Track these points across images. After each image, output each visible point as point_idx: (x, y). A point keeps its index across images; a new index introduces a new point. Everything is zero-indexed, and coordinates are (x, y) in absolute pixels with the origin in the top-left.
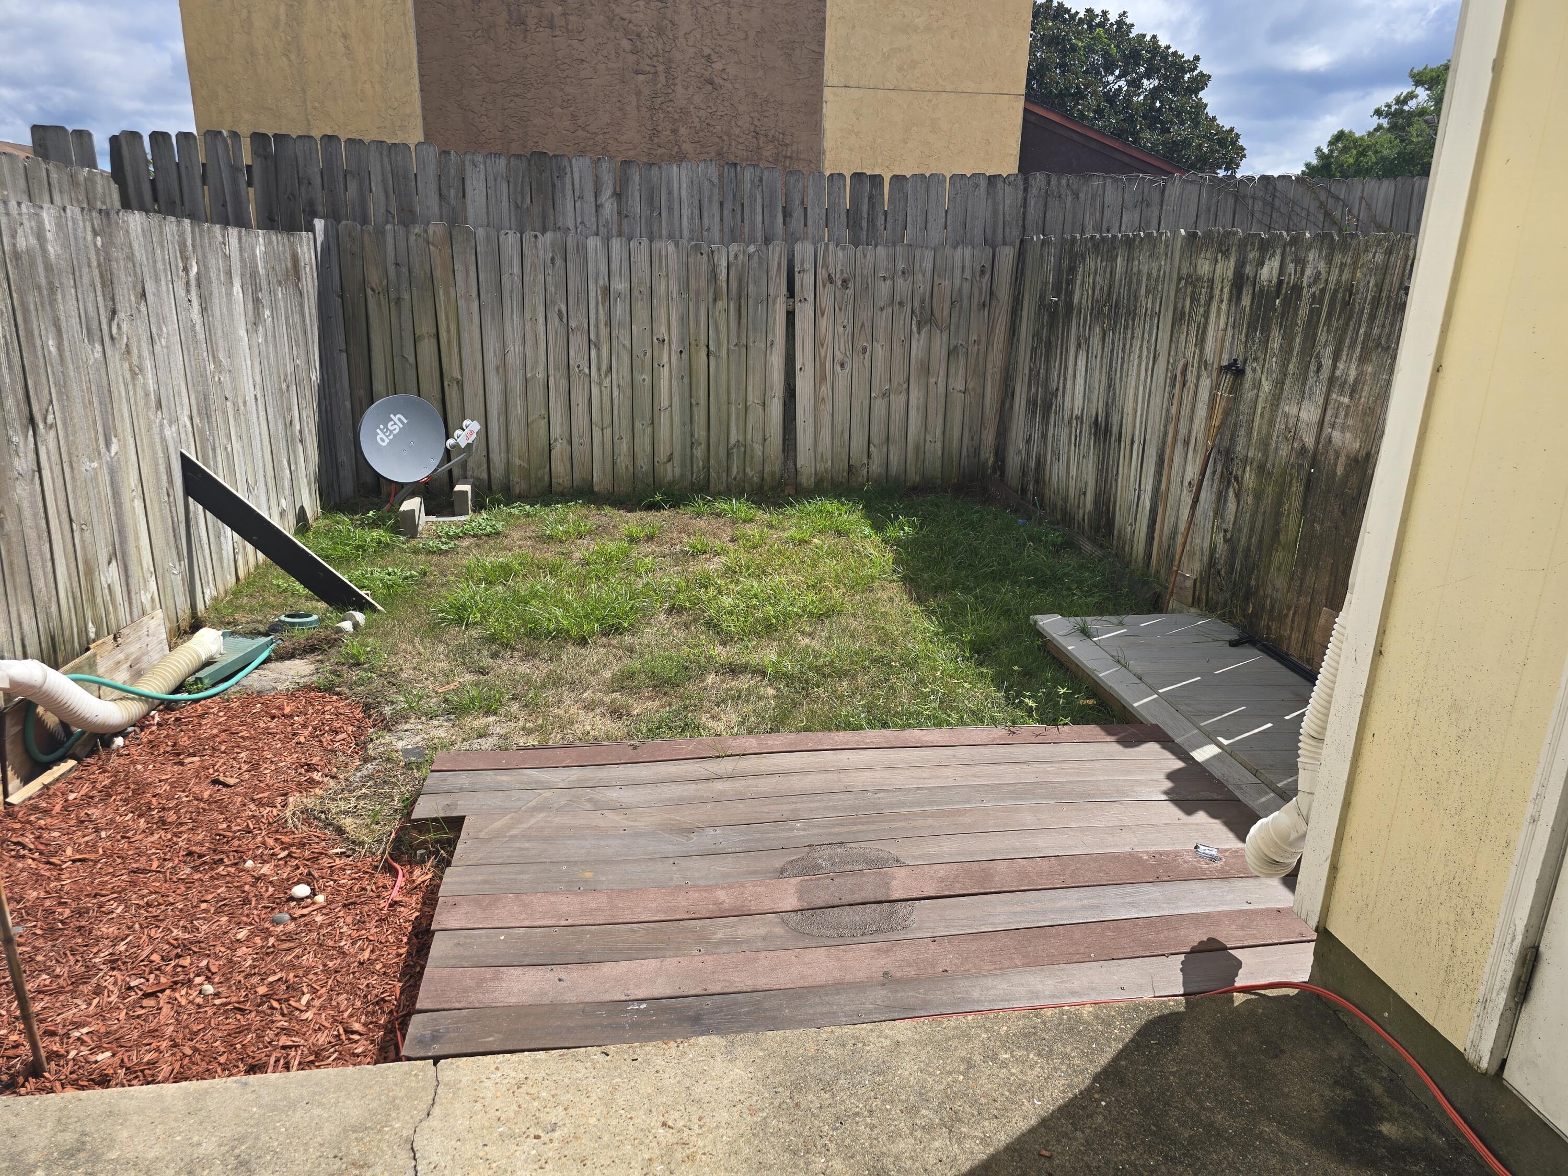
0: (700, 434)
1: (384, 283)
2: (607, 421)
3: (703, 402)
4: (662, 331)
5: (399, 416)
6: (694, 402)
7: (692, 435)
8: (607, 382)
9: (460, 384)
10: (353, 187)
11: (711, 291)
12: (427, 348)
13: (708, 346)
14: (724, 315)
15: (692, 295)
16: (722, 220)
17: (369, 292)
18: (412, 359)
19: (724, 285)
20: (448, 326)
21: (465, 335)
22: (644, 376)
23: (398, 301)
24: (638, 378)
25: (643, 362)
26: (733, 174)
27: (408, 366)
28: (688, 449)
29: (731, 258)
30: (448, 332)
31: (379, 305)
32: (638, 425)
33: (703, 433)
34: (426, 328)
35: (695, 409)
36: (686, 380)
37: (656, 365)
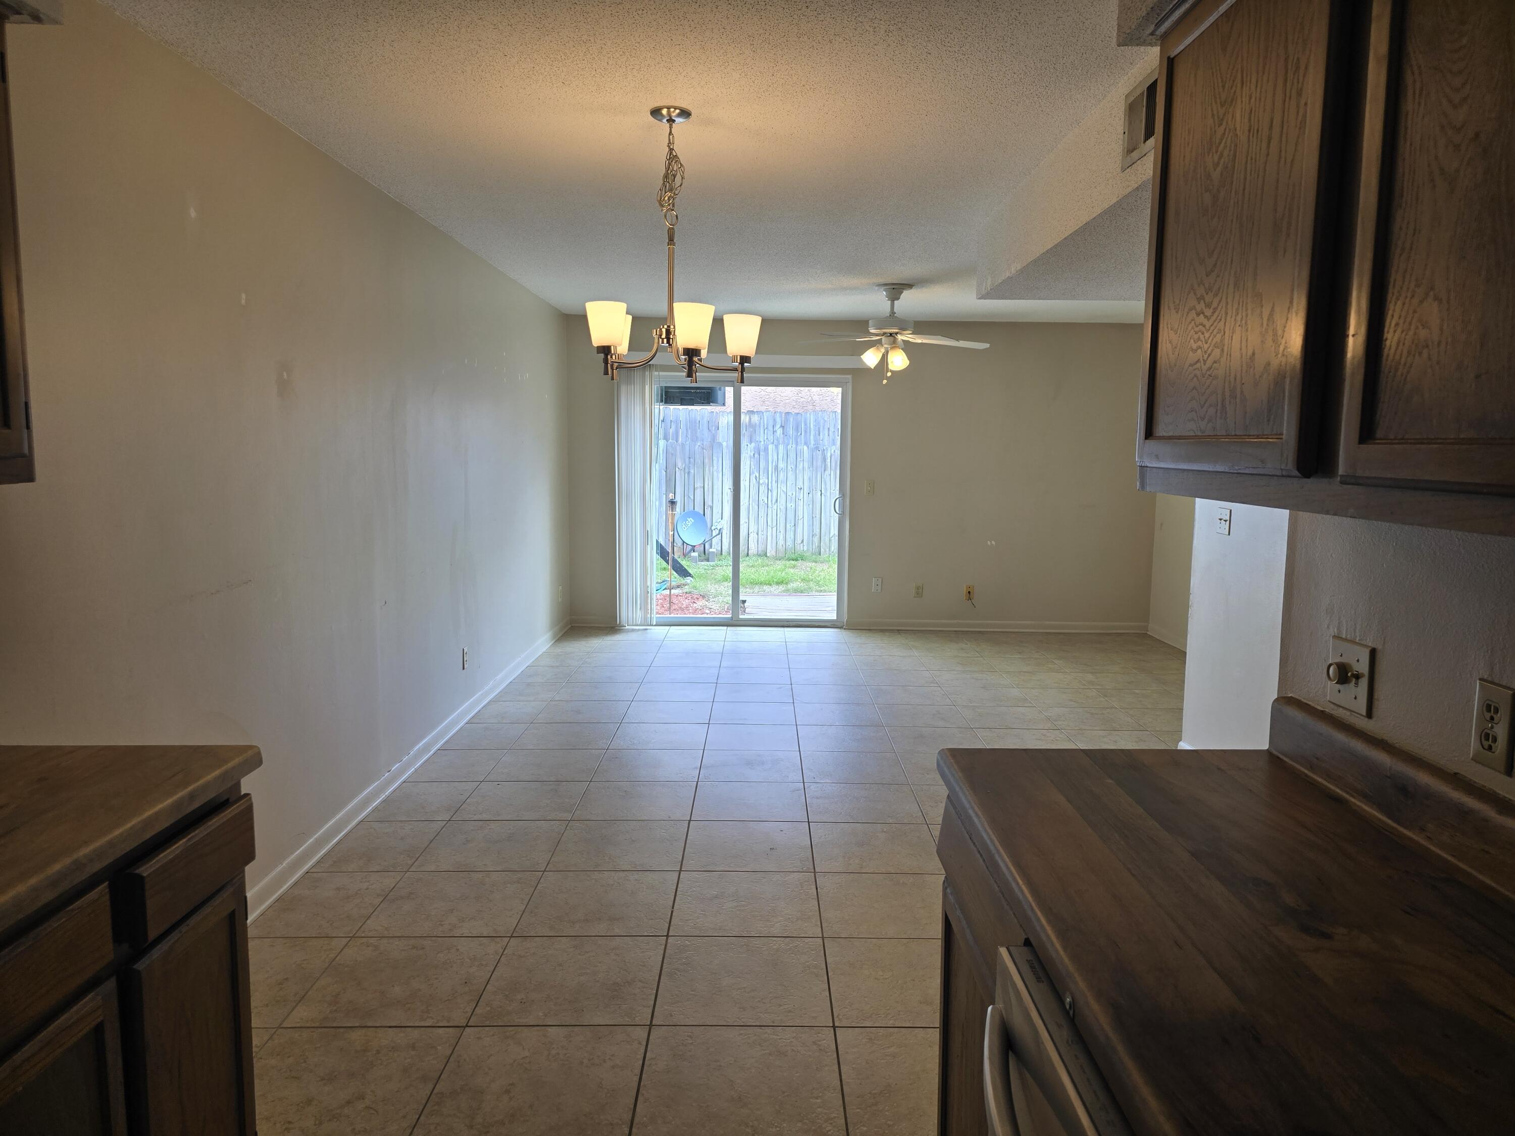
0: (817, 531)
1: (684, 466)
2: (774, 524)
3: (818, 516)
4: (800, 485)
5: (691, 519)
6: (814, 516)
7: (813, 531)
8: (775, 507)
9: (712, 508)
10: (673, 427)
11: (823, 466)
12: (699, 493)
13: (821, 491)
14: (828, 477)
15: (814, 468)
16: (829, 435)
17: (677, 469)
18: (692, 497)
19: (829, 464)
20: (708, 483)
21: (715, 487)
22: (791, 504)
23: (689, 473)
24: (789, 505)
25: (791, 498)
26: (834, 416)
27: (690, 500)
28: (811, 538)
29: (832, 452)
30: (708, 485)
31: (681, 475)
32: (788, 526)
33: (818, 530)
34: (699, 484)
35: (814, 519)
36: (811, 506)
37: (797, 499)
